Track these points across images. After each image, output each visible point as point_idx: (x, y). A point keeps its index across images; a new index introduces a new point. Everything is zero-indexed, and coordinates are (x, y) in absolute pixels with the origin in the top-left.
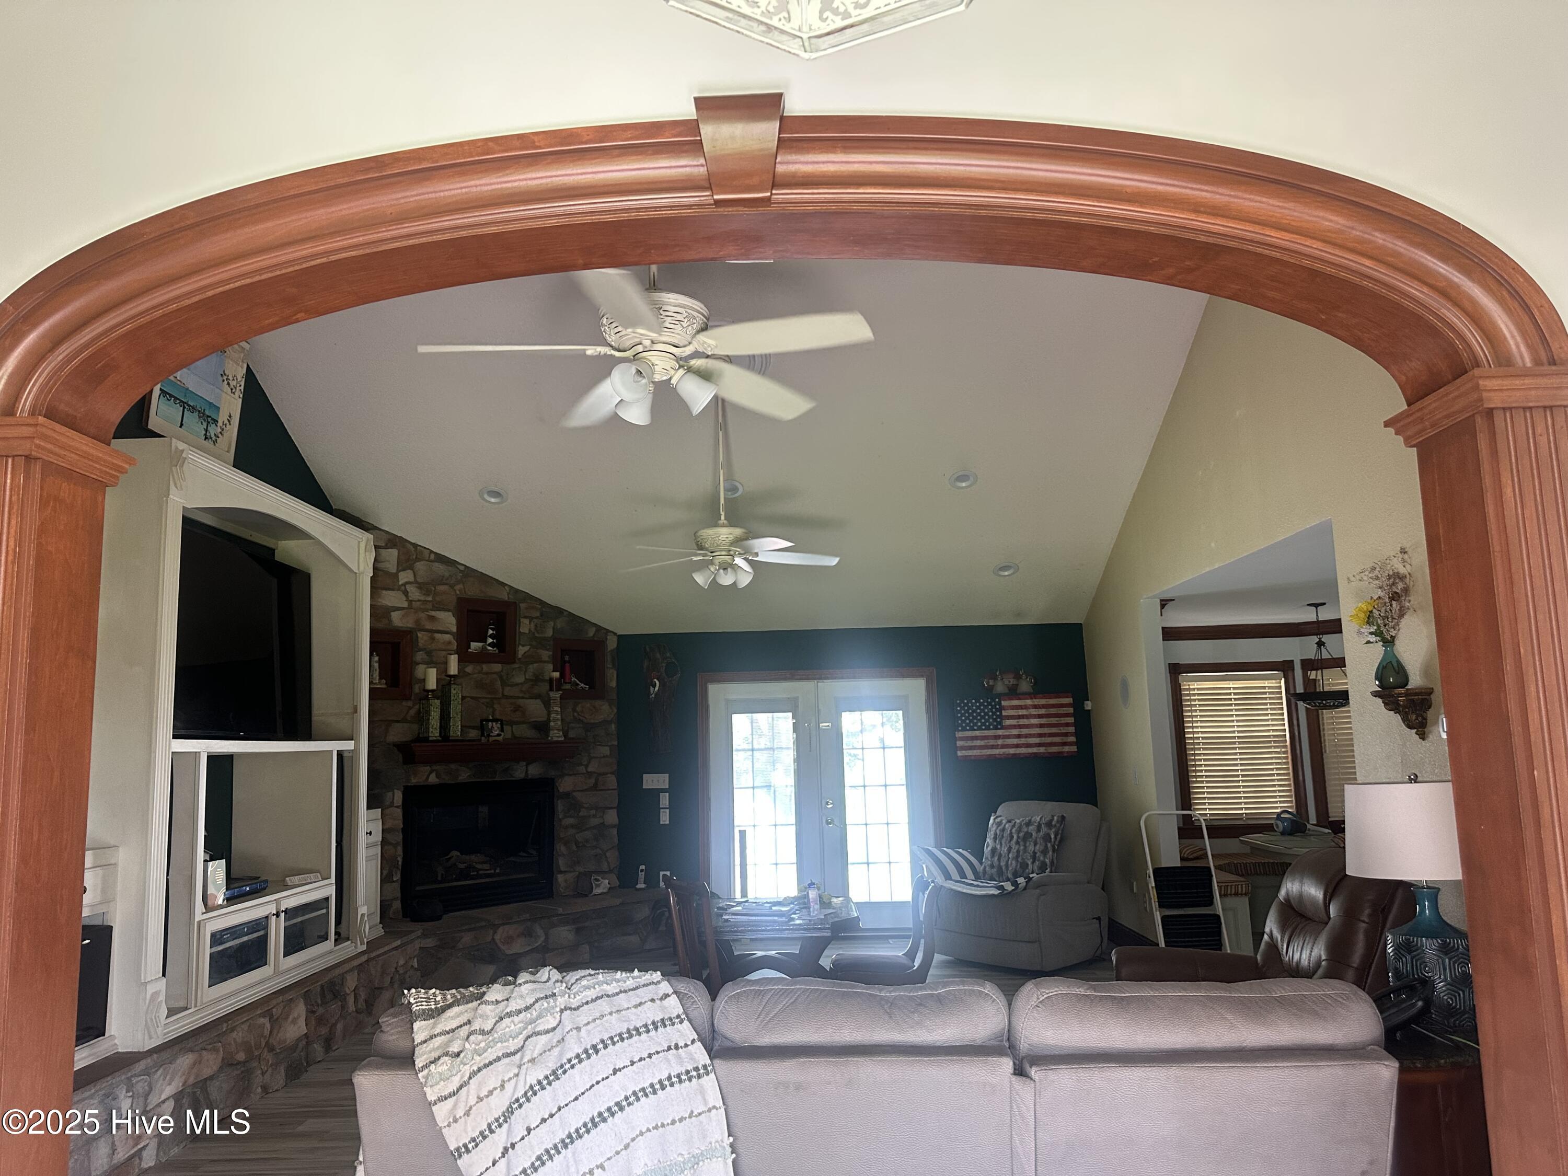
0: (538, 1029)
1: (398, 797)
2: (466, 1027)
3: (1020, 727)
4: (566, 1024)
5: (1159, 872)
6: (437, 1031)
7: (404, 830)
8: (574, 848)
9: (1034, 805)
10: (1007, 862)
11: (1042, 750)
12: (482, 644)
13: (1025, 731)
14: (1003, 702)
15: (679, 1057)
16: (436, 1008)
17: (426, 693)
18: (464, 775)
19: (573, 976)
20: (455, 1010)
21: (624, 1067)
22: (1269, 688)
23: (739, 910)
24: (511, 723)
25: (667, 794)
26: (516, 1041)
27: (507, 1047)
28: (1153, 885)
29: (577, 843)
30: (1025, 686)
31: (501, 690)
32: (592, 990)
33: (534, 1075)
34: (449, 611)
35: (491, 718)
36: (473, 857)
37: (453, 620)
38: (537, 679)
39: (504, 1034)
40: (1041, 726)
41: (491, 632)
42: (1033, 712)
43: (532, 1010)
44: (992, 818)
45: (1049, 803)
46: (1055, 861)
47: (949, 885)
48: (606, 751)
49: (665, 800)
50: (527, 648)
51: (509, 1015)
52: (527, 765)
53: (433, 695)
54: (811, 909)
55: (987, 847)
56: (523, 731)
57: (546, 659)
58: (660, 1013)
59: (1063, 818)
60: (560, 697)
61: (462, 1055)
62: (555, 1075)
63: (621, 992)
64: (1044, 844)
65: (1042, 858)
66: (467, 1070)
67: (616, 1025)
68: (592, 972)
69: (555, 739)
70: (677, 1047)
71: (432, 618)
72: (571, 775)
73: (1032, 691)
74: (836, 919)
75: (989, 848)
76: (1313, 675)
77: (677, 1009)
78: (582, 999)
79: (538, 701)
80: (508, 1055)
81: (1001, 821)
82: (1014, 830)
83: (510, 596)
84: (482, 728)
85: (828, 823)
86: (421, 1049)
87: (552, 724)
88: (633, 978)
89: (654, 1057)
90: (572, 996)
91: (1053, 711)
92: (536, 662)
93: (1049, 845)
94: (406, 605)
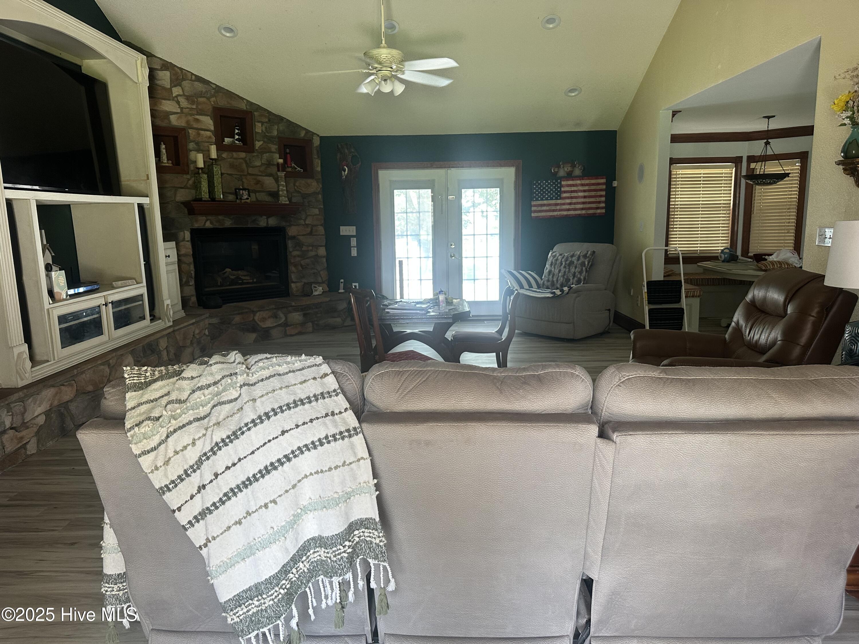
0: (222, 400)
1: (187, 235)
2: (166, 398)
3: (572, 198)
4: (244, 397)
5: (650, 284)
6: (144, 399)
7: (194, 255)
8: (300, 268)
9: (576, 245)
10: (558, 278)
11: (584, 212)
12: (232, 139)
13: (574, 201)
14: (562, 182)
15: (335, 422)
16: (145, 382)
17: (197, 170)
18: (228, 223)
19: (253, 359)
20: (159, 384)
21: (291, 429)
22: (725, 173)
23: (396, 307)
24: (255, 192)
25: (355, 239)
26: (205, 408)
27: (197, 413)
28: (646, 291)
29: (302, 266)
30: (577, 172)
31: (246, 170)
32: (266, 370)
33: (219, 435)
34: (208, 116)
35: (241, 188)
36: (240, 272)
37: (211, 122)
38: (269, 164)
39: (196, 403)
40: (585, 197)
41: (237, 131)
42: (581, 188)
43: (219, 385)
44: (550, 253)
45: (586, 243)
46: (586, 278)
47: (522, 291)
48: (317, 211)
49: (354, 242)
50: (261, 143)
51: (200, 388)
52: (267, 219)
53: (202, 171)
54: (441, 306)
55: (546, 270)
56: (263, 197)
57: (275, 151)
58: (320, 388)
59: (594, 252)
60: (285, 175)
61: (161, 420)
62: (235, 436)
63: (290, 372)
64: (581, 268)
65: (579, 276)
66: (164, 432)
67: (286, 397)
68: (268, 356)
69: (283, 202)
70: (333, 414)
71: (197, 120)
72: (295, 225)
73: (581, 175)
74: (456, 312)
75: (547, 271)
76: (753, 165)
77: (334, 385)
78: (258, 377)
79: (271, 178)
80: (198, 420)
81: (556, 254)
82: (563, 260)
83: (248, 107)
84: (236, 194)
85: (451, 257)
86: (130, 414)
87: (281, 193)
88: (300, 361)
89: (314, 422)
90: (251, 375)
91: (593, 187)
92: (266, 153)
93: (584, 268)
94: (179, 111)
